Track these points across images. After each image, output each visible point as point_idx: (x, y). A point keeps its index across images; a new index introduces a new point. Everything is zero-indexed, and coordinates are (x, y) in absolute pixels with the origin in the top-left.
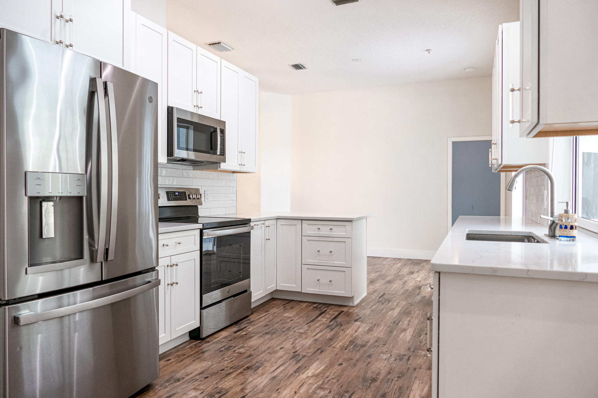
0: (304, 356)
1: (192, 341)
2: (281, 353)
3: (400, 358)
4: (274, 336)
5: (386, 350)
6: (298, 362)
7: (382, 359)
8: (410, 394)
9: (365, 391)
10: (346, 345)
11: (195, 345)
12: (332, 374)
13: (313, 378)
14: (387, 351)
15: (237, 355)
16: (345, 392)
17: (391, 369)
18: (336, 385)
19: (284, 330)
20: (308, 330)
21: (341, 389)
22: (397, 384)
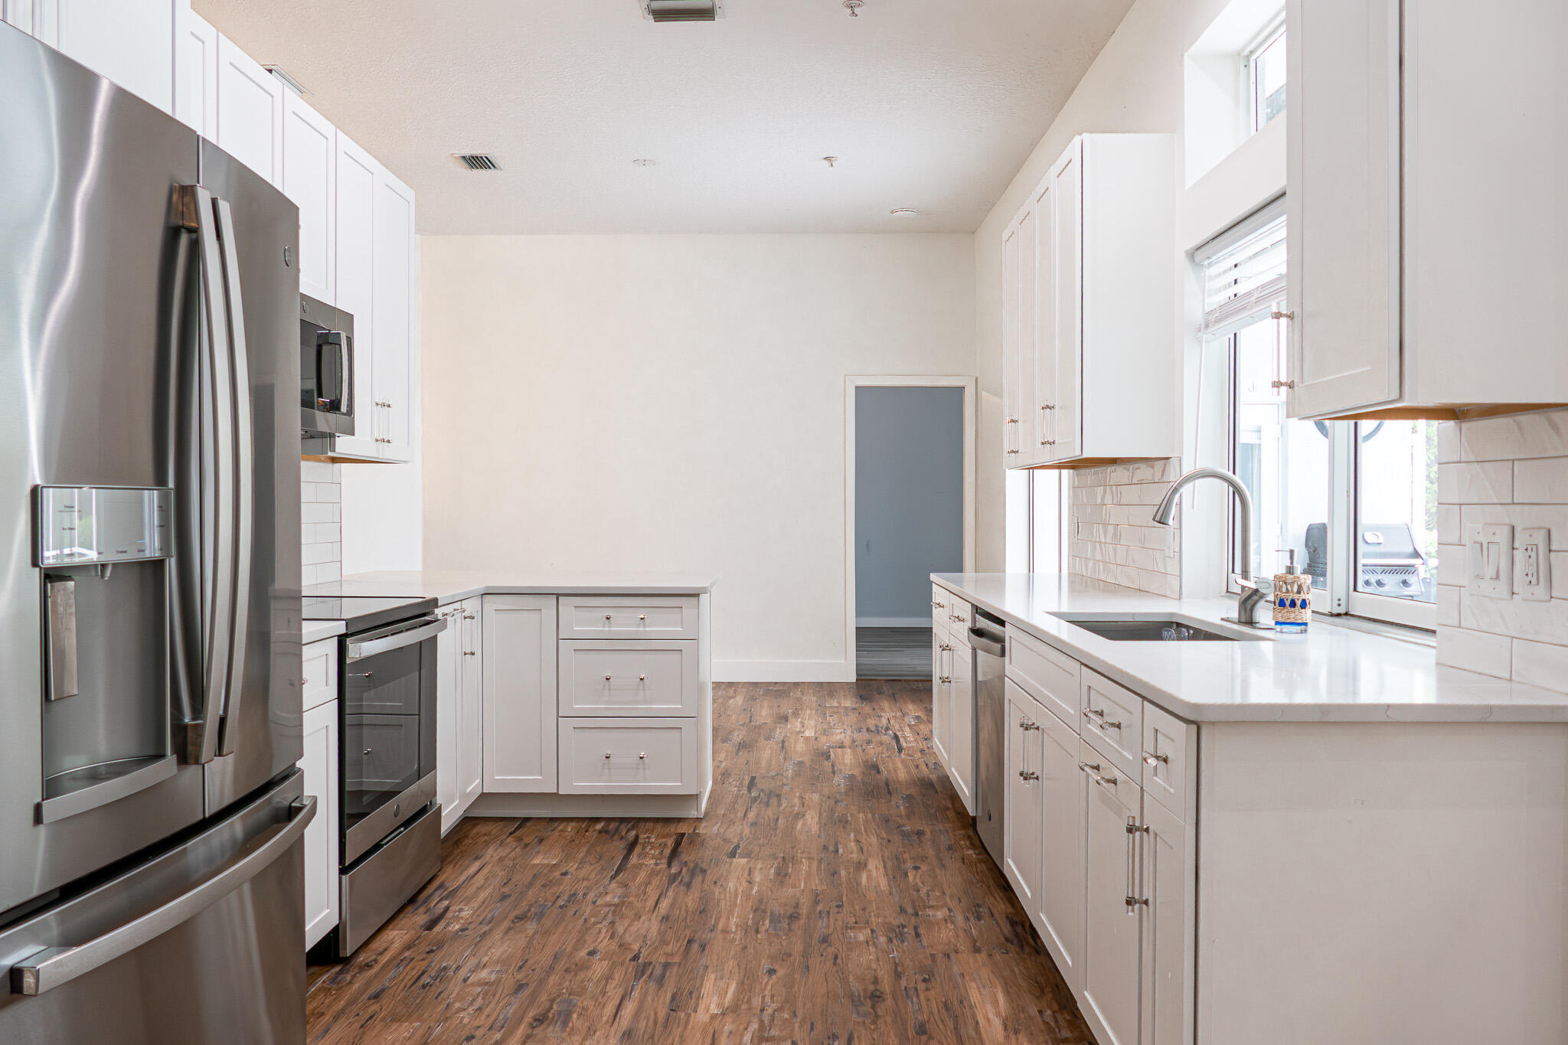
0: (666, 966)
1: (313, 970)
2: (599, 967)
3: (897, 934)
4: (547, 923)
5: (854, 921)
6: (661, 981)
7: (858, 944)
8: (974, 1016)
9: (872, 1027)
10: (750, 922)
11: (333, 980)
12: (768, 1000)
13: (728, 1019)
14: (856, 923)
15: (479, 989)
16: (829, 1038)
17: (896, 965)
18: (797, 1025)
19: (561, 902)
20: (625, 895)
21: (815, 1032)
22: (932, 998)
